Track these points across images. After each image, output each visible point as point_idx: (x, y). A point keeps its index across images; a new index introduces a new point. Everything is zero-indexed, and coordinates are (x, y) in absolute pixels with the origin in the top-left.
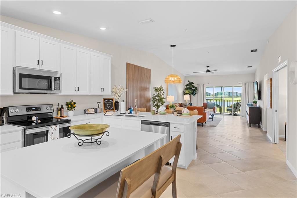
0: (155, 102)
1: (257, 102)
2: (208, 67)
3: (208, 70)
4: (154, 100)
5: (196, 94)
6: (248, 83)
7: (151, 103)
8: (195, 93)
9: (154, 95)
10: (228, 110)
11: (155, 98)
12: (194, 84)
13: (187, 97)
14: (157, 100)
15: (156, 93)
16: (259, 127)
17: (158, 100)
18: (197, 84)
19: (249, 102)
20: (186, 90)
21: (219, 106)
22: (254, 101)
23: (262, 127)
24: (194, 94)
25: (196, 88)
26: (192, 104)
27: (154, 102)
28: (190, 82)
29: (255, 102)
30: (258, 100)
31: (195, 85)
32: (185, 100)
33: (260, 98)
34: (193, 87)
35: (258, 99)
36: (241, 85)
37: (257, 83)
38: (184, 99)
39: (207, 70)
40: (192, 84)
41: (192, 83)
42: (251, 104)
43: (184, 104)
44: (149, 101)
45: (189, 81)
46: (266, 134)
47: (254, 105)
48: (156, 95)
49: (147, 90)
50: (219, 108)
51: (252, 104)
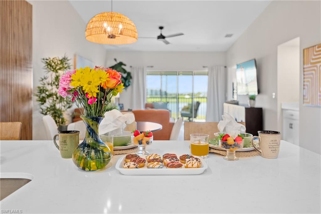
0: (45, 101)
1: (255, 98)
2: (161, 28)
3: (161, 34)
4: (44, 95)
7: (34, 103)
8: (128, 85)
9: (45, 81)
11: (47, 91)
12: (125, 65)
14: (50, 95)
15: (51, 76)
17: (56, 95)
18: (131, 67)
25: (129, 74)
27: (43, 100)
28: (118, 62)
31: (127, 69)
34: (125, 71)
39: (159, 34)
40: (122, 66)
41: (121, 64)
44: (26, 97)
45: (115, 60)
48: (49, 80)
49: (21, 66)
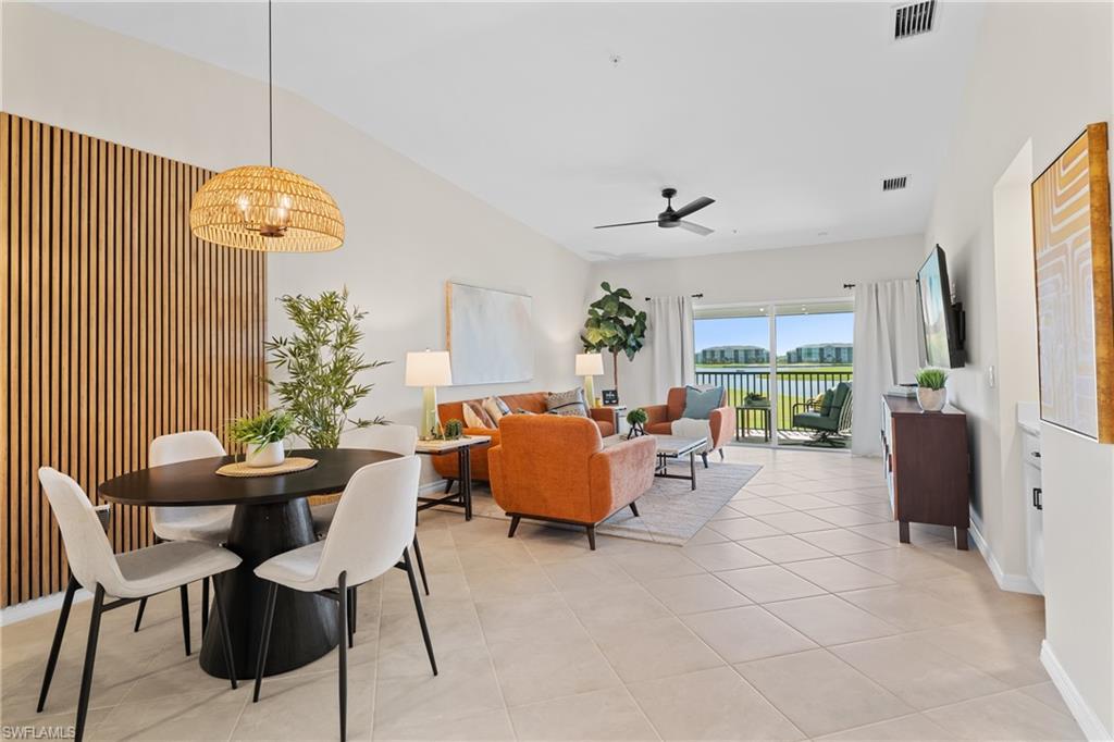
1: (943, 382)
2: (669, 193)
3: (669, 209)
5: (639, 346)
6: (889, 284)
8: (634, 344)
10: (799, 422)
12: (630, 298)
13: (593, 363)
16: (965, 543)
18: (647, 299)
19: (900, 381)
20: (592, 326)
21: (756, 403)
22: (928, 374)
23: (982, 543)
24: (634, 349)
25: (642, 318)
26: (616, 398)
28: (613, 290)
29: (934, 382)
30: (953, 366)
31: (637, 304)
32: (583, 377)
33: (960, 352)
34: (630, 312)
35: (948, 362)
36: (850, 296)
37: (941, 254)
38: (578, 373)
39: (664, 210)
40: (621, 299)
41: (623, 293)
42: (905, 391)
43: (560, 399)
45: (605, 286)
46: (1040, 646)
47: (927, 401)
50: (758, 412)
51: (916, 390)
